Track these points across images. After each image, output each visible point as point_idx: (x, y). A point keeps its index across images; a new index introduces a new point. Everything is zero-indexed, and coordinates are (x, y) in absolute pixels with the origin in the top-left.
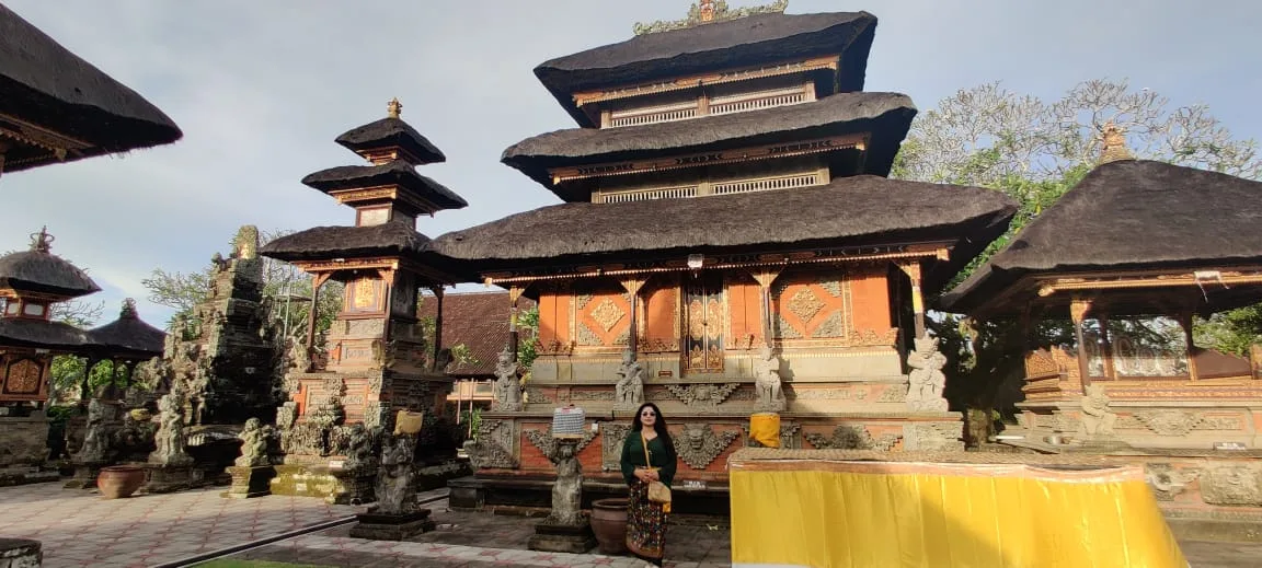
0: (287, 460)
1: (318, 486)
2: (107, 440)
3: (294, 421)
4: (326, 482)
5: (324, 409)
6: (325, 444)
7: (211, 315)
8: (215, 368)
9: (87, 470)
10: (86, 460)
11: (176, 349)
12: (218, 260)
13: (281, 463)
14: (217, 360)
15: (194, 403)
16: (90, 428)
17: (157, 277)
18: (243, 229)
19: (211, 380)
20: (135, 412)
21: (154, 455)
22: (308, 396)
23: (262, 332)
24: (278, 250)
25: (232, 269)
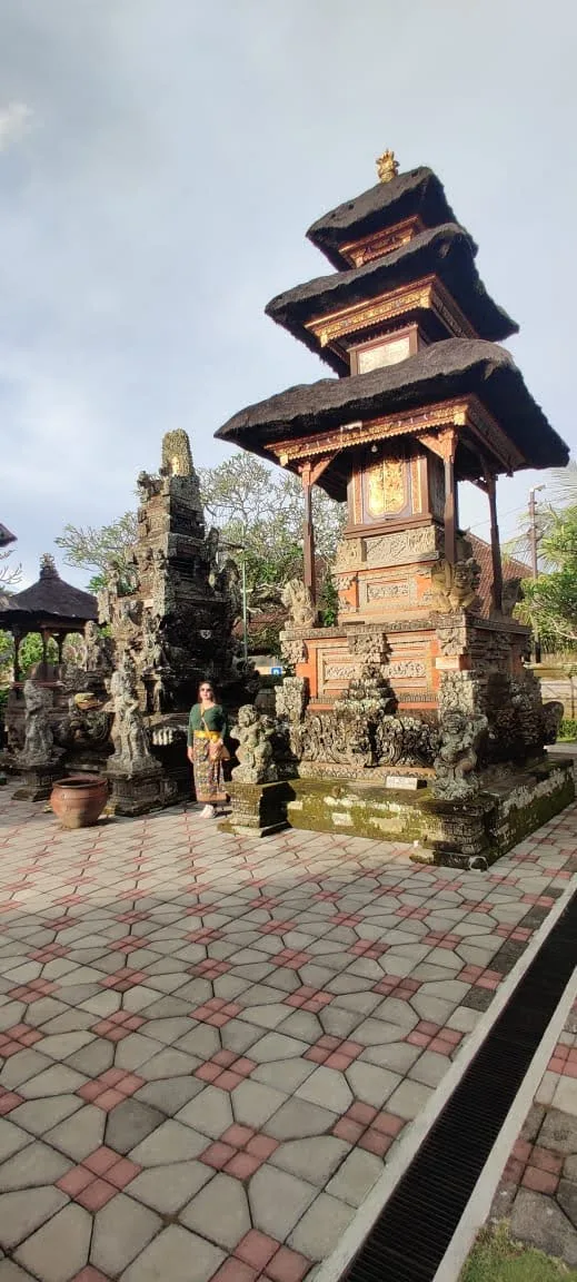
0: (303, 769)
1: (374, 821)
2: (51, 735)
3: (304, 708)
4: (389, 815)
5: (359, 687)
6: (371, 747)
7: (148, 558)
8: (166, 632)
9: (34, 776)
10: (31, 763)
11: (112, 610)
12: (145, 482)
13: (296, 776)
14: (167, 620)
15: (149, 684)
16: (30, 719)
17: (69, 534)
18: (167, 436)
19: (164, 649)
20: (79, 698)
21: (112, 759)
22: (320, 665)
23: (212, 580)
24: (251, 424)
25: (165, 491)
